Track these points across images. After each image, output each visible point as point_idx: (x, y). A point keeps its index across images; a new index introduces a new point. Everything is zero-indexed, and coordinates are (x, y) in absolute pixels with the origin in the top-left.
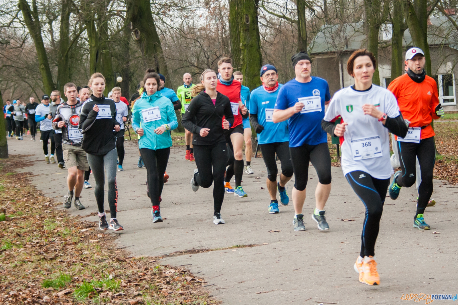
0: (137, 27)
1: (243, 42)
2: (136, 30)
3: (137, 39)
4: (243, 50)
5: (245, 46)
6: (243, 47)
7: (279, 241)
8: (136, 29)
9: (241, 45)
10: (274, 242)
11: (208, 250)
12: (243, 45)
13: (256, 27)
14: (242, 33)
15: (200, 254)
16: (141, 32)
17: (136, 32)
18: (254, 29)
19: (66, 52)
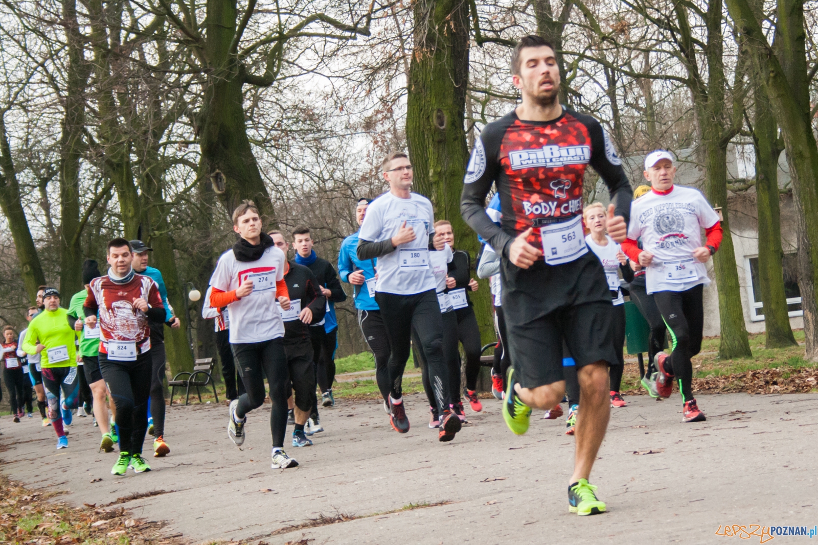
0: (218, 168)
1: (435, 167)
2: (218, 174)
3: (219, 192)
4: (435, 183)
5: (439, 174)
6: (436, 179)
7: (500, 492)
8: (217, 171)
9: (431, 174)
10: (490, 494)
11: (352, 518)
12: (435, 172)
13: (459, 135)
14: (431, 149)
15: (336, 524)
16: (227, 177)
17: (217, 178)
18: (455, 139)
19: (75, 236)
